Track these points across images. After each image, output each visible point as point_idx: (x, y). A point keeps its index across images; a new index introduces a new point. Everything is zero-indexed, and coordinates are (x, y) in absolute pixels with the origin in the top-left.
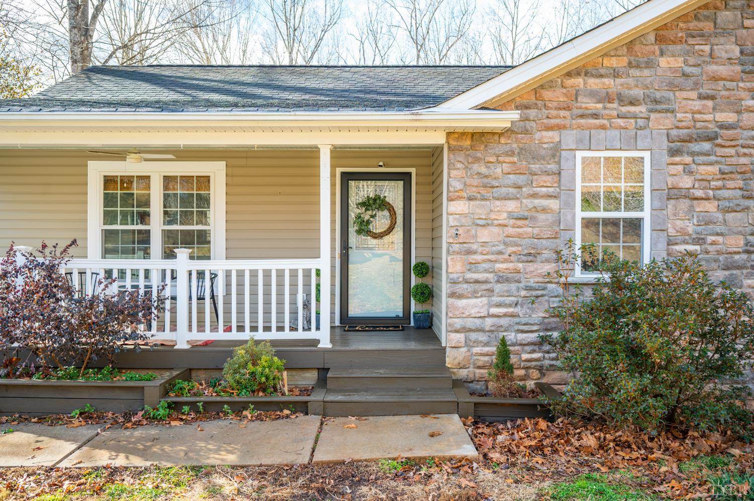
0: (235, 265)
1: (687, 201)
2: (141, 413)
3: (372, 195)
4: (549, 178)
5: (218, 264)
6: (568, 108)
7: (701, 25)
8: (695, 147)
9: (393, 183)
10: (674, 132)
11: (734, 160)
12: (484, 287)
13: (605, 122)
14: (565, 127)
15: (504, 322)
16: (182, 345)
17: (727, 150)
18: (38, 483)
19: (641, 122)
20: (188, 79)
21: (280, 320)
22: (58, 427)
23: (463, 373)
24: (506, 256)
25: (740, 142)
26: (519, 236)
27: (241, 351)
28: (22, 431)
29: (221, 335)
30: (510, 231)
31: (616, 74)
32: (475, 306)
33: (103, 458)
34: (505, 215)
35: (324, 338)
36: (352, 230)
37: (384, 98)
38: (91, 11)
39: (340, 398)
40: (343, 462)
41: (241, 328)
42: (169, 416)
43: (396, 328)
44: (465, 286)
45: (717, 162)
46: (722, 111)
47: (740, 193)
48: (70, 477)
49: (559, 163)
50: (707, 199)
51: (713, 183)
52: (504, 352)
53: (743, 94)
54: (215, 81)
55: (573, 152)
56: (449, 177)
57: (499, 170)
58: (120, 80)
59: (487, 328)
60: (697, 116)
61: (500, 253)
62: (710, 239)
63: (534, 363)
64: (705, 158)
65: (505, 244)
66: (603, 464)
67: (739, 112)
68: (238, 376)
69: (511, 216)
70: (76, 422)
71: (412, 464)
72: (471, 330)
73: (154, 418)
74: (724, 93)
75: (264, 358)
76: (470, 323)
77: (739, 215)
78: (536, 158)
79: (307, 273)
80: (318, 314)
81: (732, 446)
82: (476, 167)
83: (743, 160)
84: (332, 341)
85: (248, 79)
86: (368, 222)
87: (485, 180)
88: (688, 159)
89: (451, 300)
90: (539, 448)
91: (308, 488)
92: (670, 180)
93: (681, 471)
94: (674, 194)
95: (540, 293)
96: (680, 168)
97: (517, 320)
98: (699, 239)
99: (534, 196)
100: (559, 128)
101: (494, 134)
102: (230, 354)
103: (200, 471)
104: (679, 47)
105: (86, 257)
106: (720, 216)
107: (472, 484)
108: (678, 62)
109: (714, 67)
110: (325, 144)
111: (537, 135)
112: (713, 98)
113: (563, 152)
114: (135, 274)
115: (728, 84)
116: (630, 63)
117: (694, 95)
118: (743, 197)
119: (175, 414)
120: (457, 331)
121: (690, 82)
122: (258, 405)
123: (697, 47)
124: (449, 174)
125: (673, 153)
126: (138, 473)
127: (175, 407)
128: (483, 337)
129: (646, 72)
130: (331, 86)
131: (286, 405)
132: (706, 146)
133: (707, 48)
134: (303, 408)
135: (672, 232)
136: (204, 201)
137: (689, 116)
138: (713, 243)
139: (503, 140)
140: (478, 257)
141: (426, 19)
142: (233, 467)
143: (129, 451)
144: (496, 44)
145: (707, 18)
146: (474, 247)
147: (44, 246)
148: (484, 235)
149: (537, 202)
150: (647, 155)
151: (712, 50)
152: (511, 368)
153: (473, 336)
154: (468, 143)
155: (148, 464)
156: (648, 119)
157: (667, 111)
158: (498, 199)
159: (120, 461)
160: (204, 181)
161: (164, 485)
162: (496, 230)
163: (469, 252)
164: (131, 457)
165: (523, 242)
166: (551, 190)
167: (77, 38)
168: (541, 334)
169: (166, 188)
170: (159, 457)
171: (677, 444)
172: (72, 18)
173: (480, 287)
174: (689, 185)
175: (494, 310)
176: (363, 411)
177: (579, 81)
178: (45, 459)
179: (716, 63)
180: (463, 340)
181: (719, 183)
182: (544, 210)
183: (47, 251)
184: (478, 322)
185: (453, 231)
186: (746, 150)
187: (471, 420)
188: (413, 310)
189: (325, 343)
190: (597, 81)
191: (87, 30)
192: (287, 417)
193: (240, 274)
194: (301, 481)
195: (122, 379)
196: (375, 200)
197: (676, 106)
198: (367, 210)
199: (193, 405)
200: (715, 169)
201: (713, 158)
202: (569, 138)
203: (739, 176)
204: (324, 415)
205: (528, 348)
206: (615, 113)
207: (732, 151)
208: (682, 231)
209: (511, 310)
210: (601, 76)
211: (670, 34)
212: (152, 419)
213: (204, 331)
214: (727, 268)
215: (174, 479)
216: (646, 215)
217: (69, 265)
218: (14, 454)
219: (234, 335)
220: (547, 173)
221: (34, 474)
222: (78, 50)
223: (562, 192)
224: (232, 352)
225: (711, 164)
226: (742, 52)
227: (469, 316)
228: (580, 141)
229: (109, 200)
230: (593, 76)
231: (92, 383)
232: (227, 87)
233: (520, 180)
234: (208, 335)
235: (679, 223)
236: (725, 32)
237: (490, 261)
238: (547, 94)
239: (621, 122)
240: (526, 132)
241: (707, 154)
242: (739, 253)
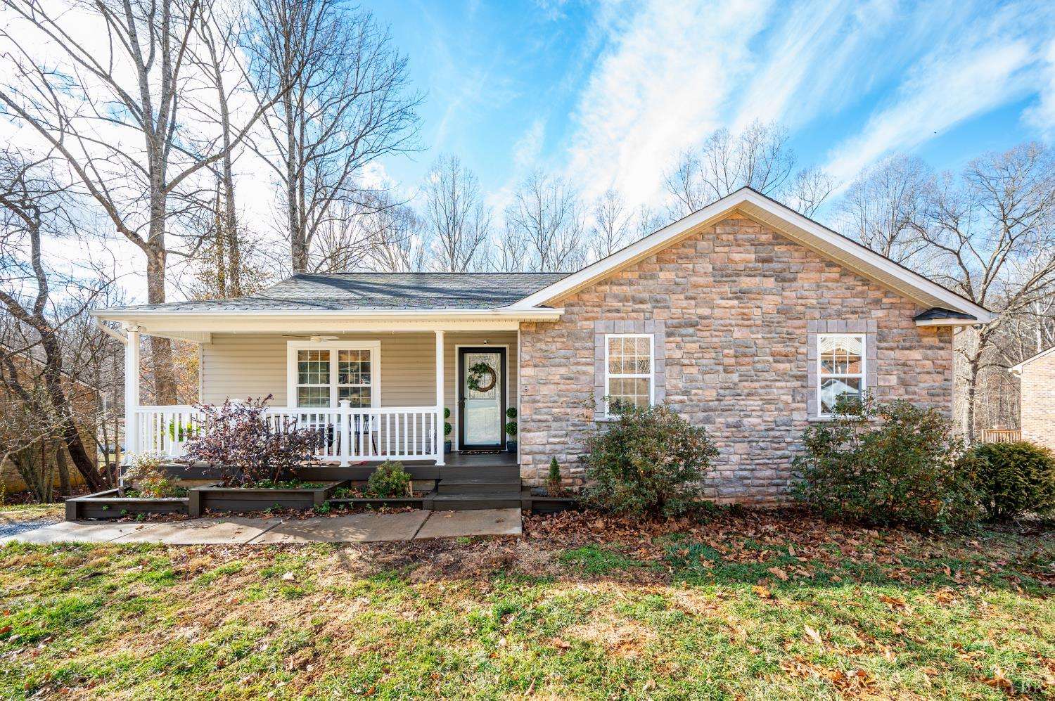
0: (388, 411)
1: (679, 367)
2: (311, 510)
3: (479, 363)
4: (586, 352)
5: (376, 410)
6: (599, 306)
7: (686, 250)
8: (683, 331)
9: (494, 355)
10: (669, 322)
11: (709, 339)
12: (544, 424)
13: (624, 315)
14: (597, 318)
15: (558, 447)
16: (345, 464)
17: (704, 333)
18: (233, 554)
19: (647, 315)
20: (363, 283)
21: (419, 447)
22: (255, 519)
23: (531, 482)
24: (559, 404)
25: (712, 328)
26: (568, 390)
27: (380, 468)
28: (231, 522)
29: (371, 457)
30: (562, 387)
31: (631, 283)
32: (538, 437)
33: (279, 538)
34: (558, 377)
35: (439, 459)
36: (467, 386)
37: (494, 296)
38: (307, 232)
39: (445, 498)
40: (434, 539)
41: (393, 453)
42: (331, 511)
43: (495, 452)
44: (532, 424)
45: (698, 341)
46: (701, 307)
47: (713, 361)
48: (254, 550)
49: (594, 342)
50: (692, 365)
51: (695, 355)
52: (555, 468)
53: (715, 296)
54: (380, 284)
55: (602, 335)
56: (521, 352)
57: (554, 347)
58: (316, 284)
59: (547, 452)
60: (685, 311)
61: (555, 402)
62: (694, 391)
63: (578, 475)
64: (690, 339)
65: (559, 396)
66: (602, 539)
67: (712, 308)
68: (377, 485)
69: (563, 377)
70: (268, 516)
71: (479, 539)
72: (536, 453)
73: (320, 512)
74: (701, 295)
75: (394, 473)
76: (536, 448)
77: (712, 376)
78: (578, 339)
79: (428, 416)
80: (435, 446)
81: (694, 527)
82: (539, 345)
83: (715, 340)
84: (445, 461)
85: (404, 283)
86: (477, 381)
87: (545, 354)
88: (679, 339)
89: (523, 433)
90: (565, 529)
91: (407, 554)
92: (667, 354)
93: (652, 542)
94: (670, 362)
95: (581, 428)
96: (674, 345)
97: (566, 446)
98: (687, 392)
99: (577, 364)
100: (594, 319)
101: (550, 323)
102: (374, 470)
103: (339, 546)
104: (672, 265)
105: (286, 406)
106: (700, 377)
107: (512, 552)
108: (671, 275)
109: (695, 278)
110: (439, 329)
111: (580, 324)
112: (694, 298)
113: (597, 336)
114: (313, 417)
115: (704, 289)
116: (640, 276)
117: (682, 297)
118: (716, 364)
119: (334, 510)
120: (526, 454)
121: (680, 289)
122: (390, 504)
123: (684, 265)
124: (521, 349)
125: (669, 335)
126: (300, 547)
127: (335, 506)
128: (544, 458)
129: (651, 282)
130: (460, 288)
131: (408, 503)
132: (691, 330)
133: (691, 266)
134: (418, 505)
135: (668, 387)
136: (366, 368)
137: (679, 310)
138: (696, 394)
139: (556, 327)
140: (540, 405)
141: (549, 235)
142: (362, 543)
143: (296, 534)
144: (597, 254)
145: (690, 246)
146: (538, 398)
147: (250, 400)
148: (545, 390)
149: (580, 368)
150: (651, 337)
151: (694, 267)
152: (559, 478)
153: (538, 457)
154: (534, 329)
155: (307, 541)
156: (652, 313)
157: (665, 307)
158: (553, 366)
159: (291, 540)
160: (366, 354)
161: (314, 554)
162: (552, 387)
163: (534, 401)
164: (297, 538)
165: (570, 395)
166: (588, 360)
167: (297, 252)
168: (580, 455)
169: (340, 358)
170: (316, 537)
171: (658, 526)
172: (294, 237)
173: (542, 425)
174: (680, 356)
175: (551, 440)
176: (458, 507)
177: (606, 288)
178: (241, 539)
179: (696, 276)
180: (531, 459)
181: (700, 355)
182: (584, 373)
183: (252, 402)
184: (541, 448)
185: (524, 388)
186: (716, 333)
187: (529, 512)
188: (507, 440)
189: (440, 462)
190: (619, 288)
191: (304, 246)
192: (408, 511)
193: (392, 417)
194: (403, 551)
195: (301, 487)
196: (481, 366)
197: (670, 304)
198: (475, 373)
199: (346, 504)
200: (696, 346)
201: (695, 338)
202: (600, 326)
203: (713, 350)
204: (434, 510)
205: (574, 465)
206: (630, 309)
207: (708, 334)
208: (675, 387)
209: (562, 439)
210: (621, 284)
211: (666, 257)
212: (318, 514)
213: (368, 455)
214: (705, 411)
215: (322, 550)
216: (651, 376)
217: (267, 412)
218: (220, 537)
219: (380, 458)
220: (585, 348)
221: (231, 548)
222: (297, 260)
223: (597, 362)
224: (375, 469)
225: (694, 342)
226: (713, 268)
227: (535, 444)
228: (607, 327)
229: (302, 367)
230: (615, 284)
231: (280, 490)
232: (389, 289)
233: (568, 353)
234: (362, 458)
235: (673, 382)
236: (702, 255)
237: (548, 407)
238: (586, 297)
239: (634, 315)
240: (571, 321)
241: (692, 336)
242: (713, 401)
